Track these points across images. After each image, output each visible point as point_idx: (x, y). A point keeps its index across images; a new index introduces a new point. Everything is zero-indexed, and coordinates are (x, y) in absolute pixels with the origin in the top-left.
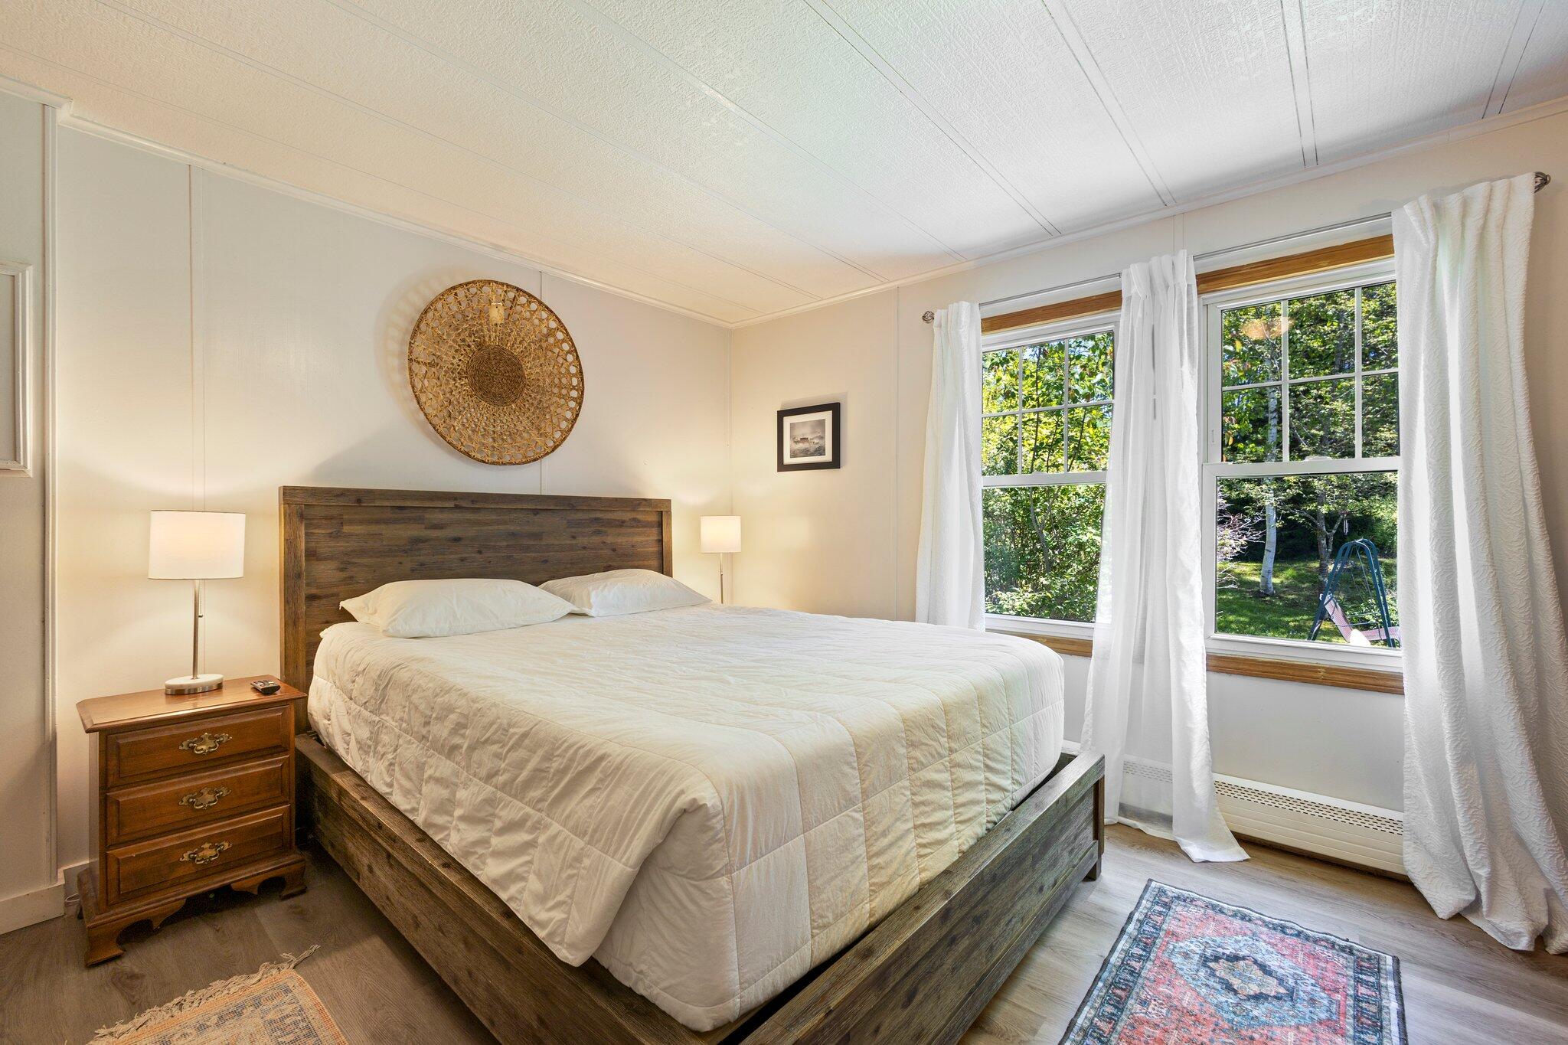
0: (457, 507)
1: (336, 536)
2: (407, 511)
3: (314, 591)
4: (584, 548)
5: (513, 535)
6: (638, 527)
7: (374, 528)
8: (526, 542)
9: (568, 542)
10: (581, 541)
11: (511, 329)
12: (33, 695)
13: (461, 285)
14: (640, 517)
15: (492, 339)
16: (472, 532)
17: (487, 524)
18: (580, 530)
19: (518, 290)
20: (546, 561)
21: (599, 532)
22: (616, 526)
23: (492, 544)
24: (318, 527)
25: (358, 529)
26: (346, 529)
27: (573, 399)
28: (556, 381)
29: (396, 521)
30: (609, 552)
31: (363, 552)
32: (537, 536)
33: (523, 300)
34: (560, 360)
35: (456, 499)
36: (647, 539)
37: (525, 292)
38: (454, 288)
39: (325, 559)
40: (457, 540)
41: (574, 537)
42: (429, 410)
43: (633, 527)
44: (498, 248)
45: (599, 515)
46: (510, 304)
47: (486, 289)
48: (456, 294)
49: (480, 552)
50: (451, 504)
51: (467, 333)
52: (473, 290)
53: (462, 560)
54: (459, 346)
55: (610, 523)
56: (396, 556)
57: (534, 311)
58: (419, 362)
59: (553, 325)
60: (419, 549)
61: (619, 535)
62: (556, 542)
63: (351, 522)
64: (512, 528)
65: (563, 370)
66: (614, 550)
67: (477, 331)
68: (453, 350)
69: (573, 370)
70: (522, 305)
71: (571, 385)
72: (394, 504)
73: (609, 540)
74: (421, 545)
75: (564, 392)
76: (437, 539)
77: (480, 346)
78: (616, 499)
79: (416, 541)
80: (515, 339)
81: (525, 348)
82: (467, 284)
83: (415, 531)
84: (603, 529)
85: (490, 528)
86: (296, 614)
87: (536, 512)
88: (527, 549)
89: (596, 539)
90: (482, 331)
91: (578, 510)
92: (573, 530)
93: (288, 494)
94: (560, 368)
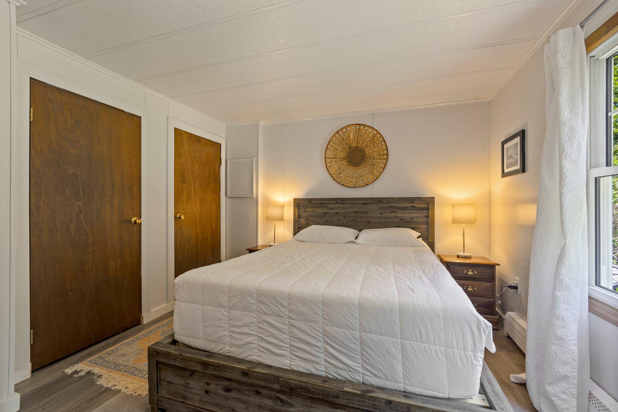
0: (336, 203)
1: (305, 211)
2: (323, 204)
3: (300, 226)
4: (386, 218)
5: (357, 212)
6: (414, 210)
7: (314, 209)
8: (361, 215)
9: (379, 215)
10: (385, 215)
11: (360, 139)
12: (256, 241)
13: (339, 130)
14: (416, 205)
15: (354, 145)
16: (342, 211)
17: (347, 208)
18: (384, 211)
19: (359, 124)
20: (369, 222)
21: (394, 212)
22: (403, 210)
23: (349, 215)
24: (301, 209)
25: (310, 210)
26: (307, 209)
27: (385, 159)
28: (379, 154)
29: (320, 207)
30: (399, 220)
31: (311, 216)
32: (366, 213)
33: (362, 127)
34: (379, 145)
35: (336, 200)
36: (420, 215)
37: (362, 124)
38: (337, 132)
39: (303, 218)
40: (337, 213)
41: (381, 214)
42: (331, 172)
43: (411, 210)
44: (355, 112)
45: (393, 205)
46: (358, 130)
47: (348, 128)
48: (339, 134)
49: (344, 218)
50: (334, 202)
51: (345, 145)
52: (344, 130)
53: (339, 220)
54: (343, 150)
55: (400, 208)
56: (319, 218)
57: (367, 130)
58: (329, 158)
59: (375, 132)
60: (326, 216)
61: (403, 213)
62: (374, 215)
63: (308, 208)
64: (356, 210)
65: (381, 149)
66: (401, 219)
67: (348, 143)
68: (340, 151)
69: (384, 147)
70: (362, 129)
71: (384, 154)
72: (319, 202)
73: (398, 215)
74: (327, 215)
75: (382, 157)
76: (331, 213)
77: (350, 148)
78: (402, 198)
79: (325, 213)
80: (362, 142)
81: (366, 144)
82: (342, 129)
83: (325, 210)
84: (395, 210)
85: (348, 209)
86: (296, 232)
87: (365, 204)
88: (362, 217)
89: (392, 215)
90: (350, 142)
91: (383, 203)
92: (381, 211)
93: (295, 200)
94: (379, 148)
